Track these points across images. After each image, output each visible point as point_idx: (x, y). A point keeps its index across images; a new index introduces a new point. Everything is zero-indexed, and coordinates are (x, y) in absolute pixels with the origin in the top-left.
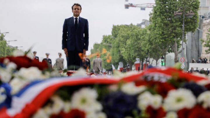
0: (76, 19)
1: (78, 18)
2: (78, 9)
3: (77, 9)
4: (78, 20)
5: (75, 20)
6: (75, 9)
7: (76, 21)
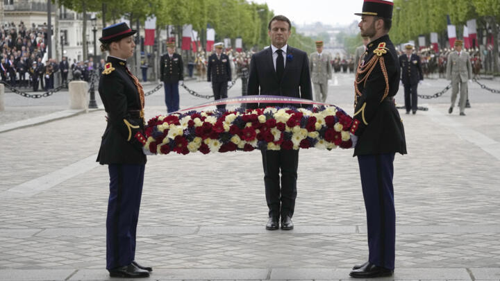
0: (279, 52)
1: (284, 49)
2: (283, 29)
3: (279, 30)
4: (285, 56)
5: (275, 57)
6: (276, 29)
7: (280, 58)
